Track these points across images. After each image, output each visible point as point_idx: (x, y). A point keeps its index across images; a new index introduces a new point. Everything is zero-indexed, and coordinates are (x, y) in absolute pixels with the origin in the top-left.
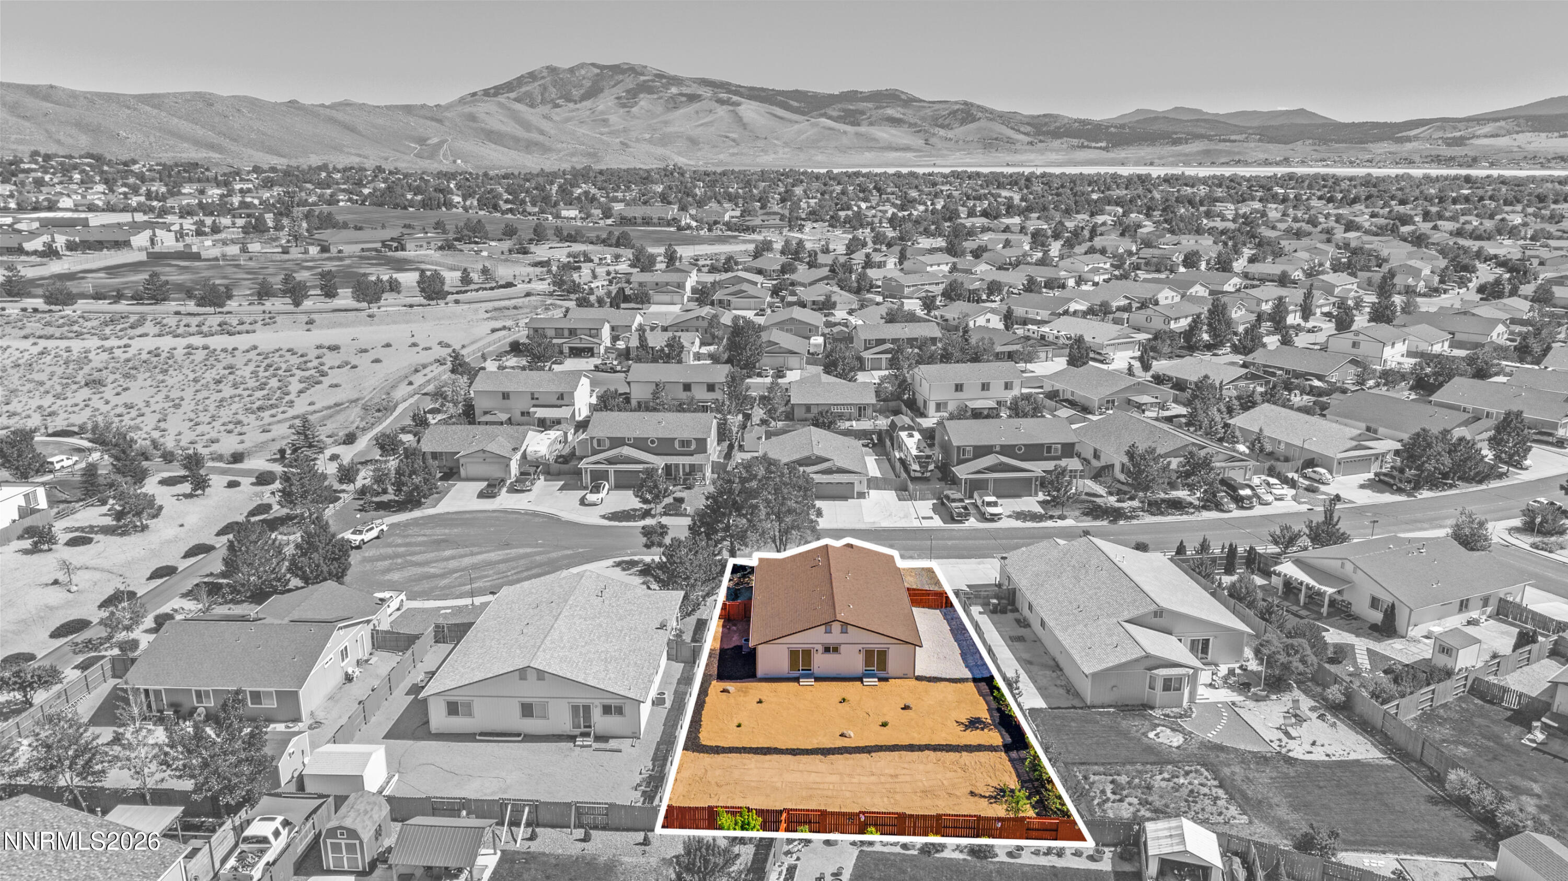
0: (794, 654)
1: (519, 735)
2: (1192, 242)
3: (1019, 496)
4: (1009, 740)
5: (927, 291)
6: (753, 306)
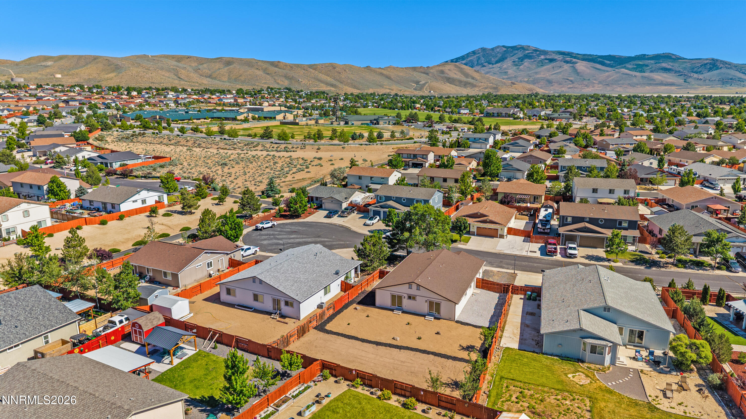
0: (393, 297)
1: (252, 308)
3: (596, 247)
6: (521, 151)
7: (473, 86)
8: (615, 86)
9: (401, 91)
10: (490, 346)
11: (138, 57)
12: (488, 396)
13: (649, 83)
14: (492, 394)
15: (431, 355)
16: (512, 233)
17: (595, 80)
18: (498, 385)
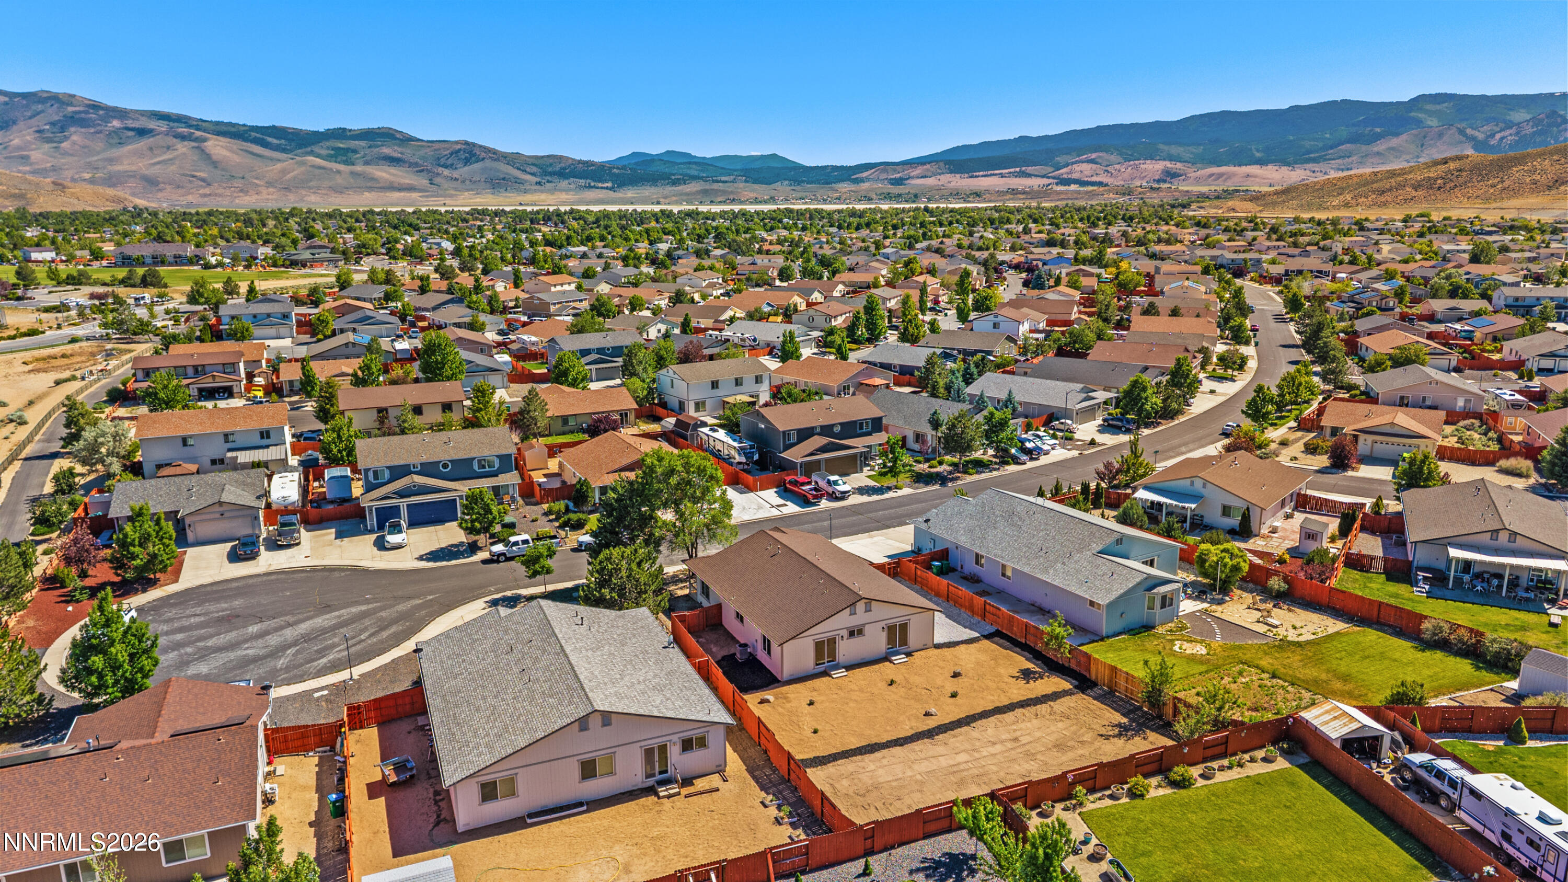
0: (819, 646)
1: (581, 804)
2: (766, 261)
3: (847, 474)
4: (1076, 683)
5: (574, 308)
13: (368, 185)
17: (257, 178)
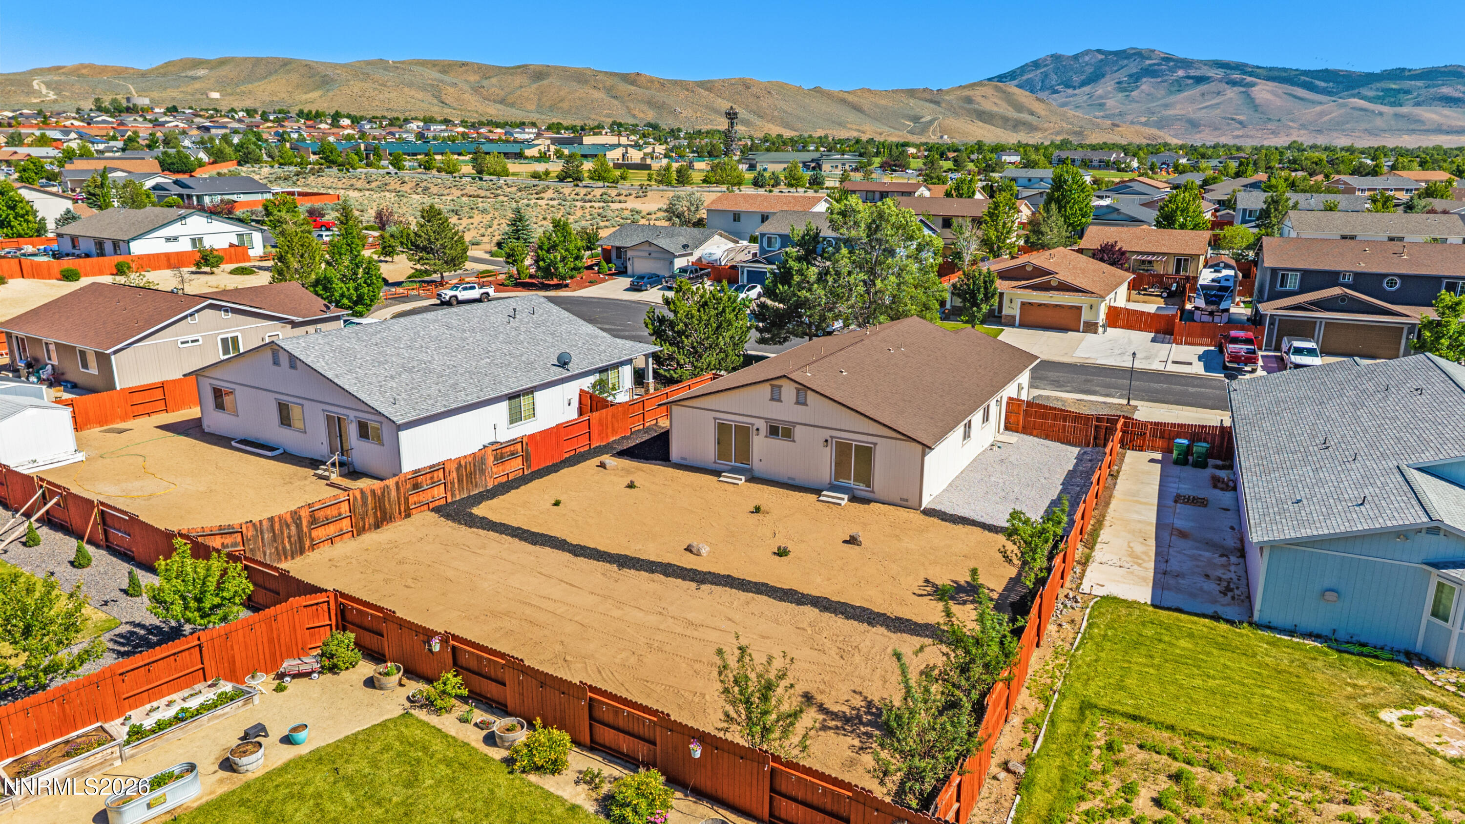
0: (723, 429)
1: (272, 449)
7: (1032, 128)
8: (1335, 134)
9: (881, 134)
10: (1041, 582)
11: (369, 63)
12: (1022, 786)
13: (1411, 127)
14: (1041, 777)
15: (807, 609)
16: (1120, 322)
17: (1292, 121)
18: (1069, 737)
